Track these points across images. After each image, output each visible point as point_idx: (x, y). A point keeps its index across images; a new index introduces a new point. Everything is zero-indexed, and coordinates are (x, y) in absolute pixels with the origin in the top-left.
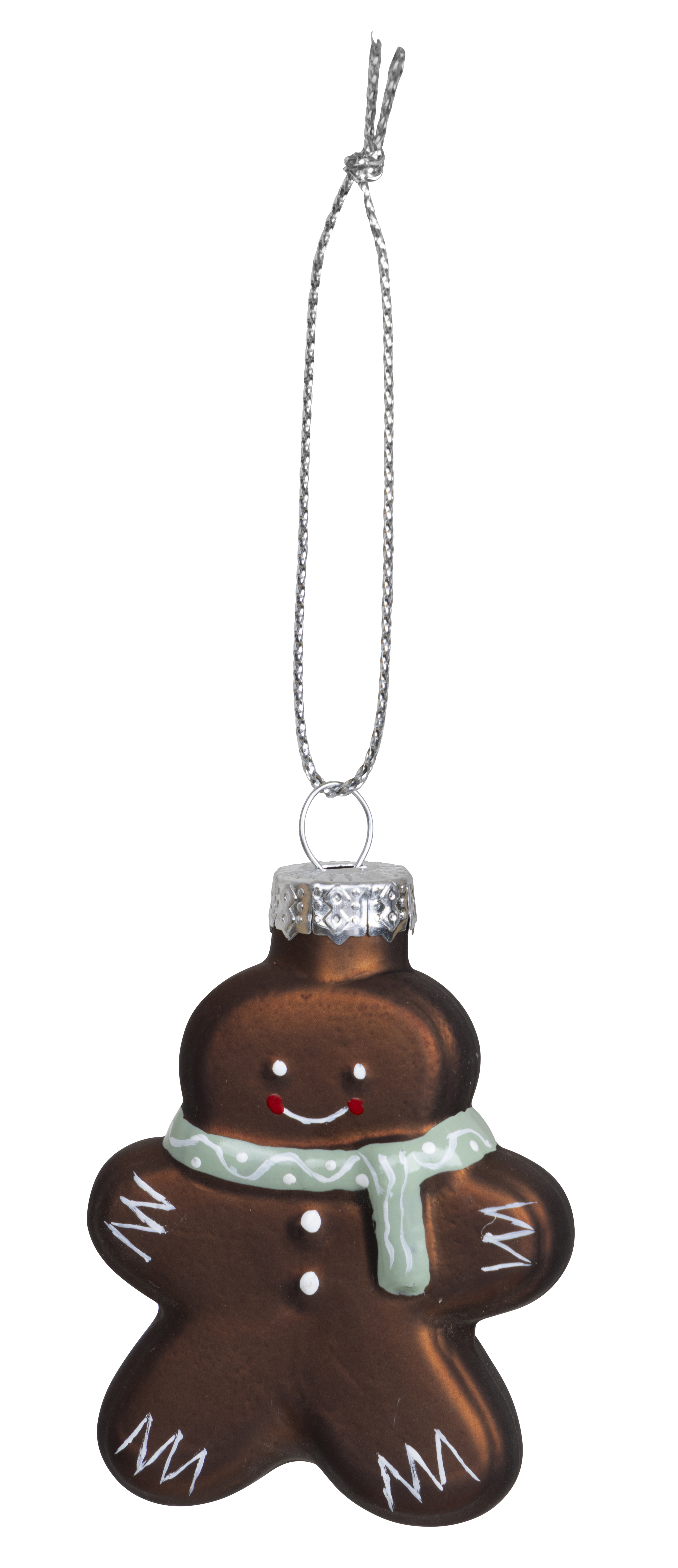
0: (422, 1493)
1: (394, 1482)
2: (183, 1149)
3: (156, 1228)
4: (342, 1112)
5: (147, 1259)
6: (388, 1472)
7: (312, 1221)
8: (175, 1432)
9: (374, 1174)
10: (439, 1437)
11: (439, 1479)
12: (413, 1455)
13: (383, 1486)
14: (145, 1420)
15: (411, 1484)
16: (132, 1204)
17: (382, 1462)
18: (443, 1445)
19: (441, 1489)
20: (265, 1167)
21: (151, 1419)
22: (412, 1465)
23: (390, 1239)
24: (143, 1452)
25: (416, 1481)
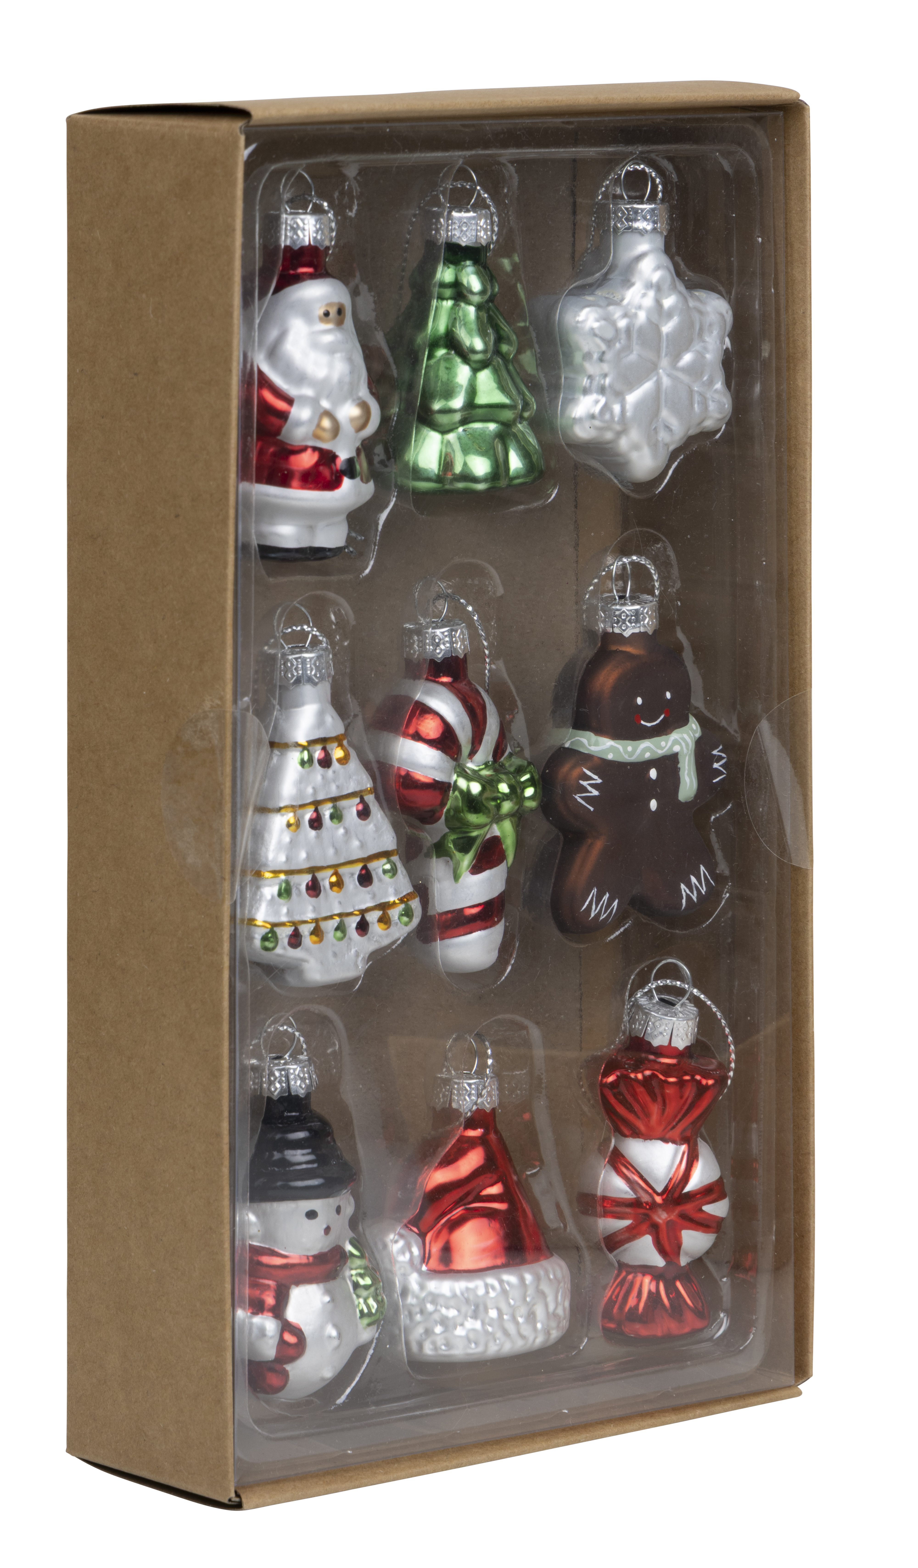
0: (697, 898)
1: (687, 895)
2: (603, 751)
3: (595, 793)
4: (662, 717)
5: (592, 809)
6: (685, 891)
7: (653, 774)
8: (605, 894)
9: (683, 744)
10: (702, 868)
11: (703, 889)
12: (693, 880)
13: (683, 898)
14: (593, 891)
15: (693, 893)
16: (585, 783)
17: (683, 886)
18: (704, 871)
19: (704, 893)
20: (638, 751)
21: (596, 890)
22: (693, 885)
23: (688, 775)
24: (594, 907)
25: (695, 892)
